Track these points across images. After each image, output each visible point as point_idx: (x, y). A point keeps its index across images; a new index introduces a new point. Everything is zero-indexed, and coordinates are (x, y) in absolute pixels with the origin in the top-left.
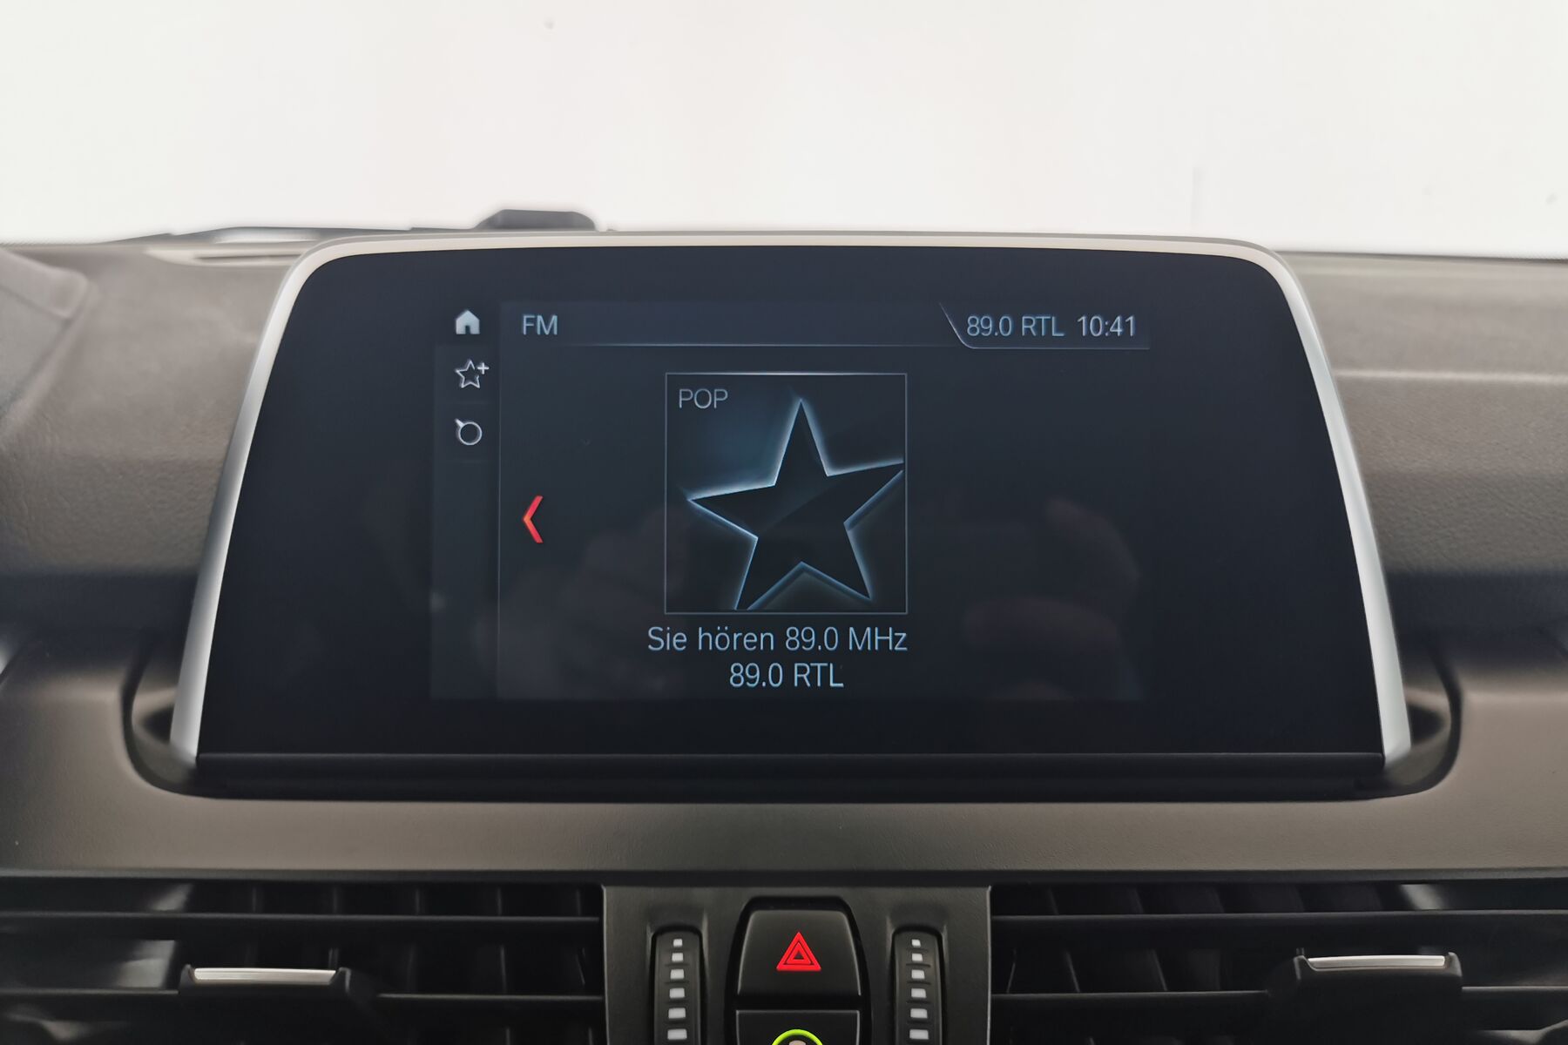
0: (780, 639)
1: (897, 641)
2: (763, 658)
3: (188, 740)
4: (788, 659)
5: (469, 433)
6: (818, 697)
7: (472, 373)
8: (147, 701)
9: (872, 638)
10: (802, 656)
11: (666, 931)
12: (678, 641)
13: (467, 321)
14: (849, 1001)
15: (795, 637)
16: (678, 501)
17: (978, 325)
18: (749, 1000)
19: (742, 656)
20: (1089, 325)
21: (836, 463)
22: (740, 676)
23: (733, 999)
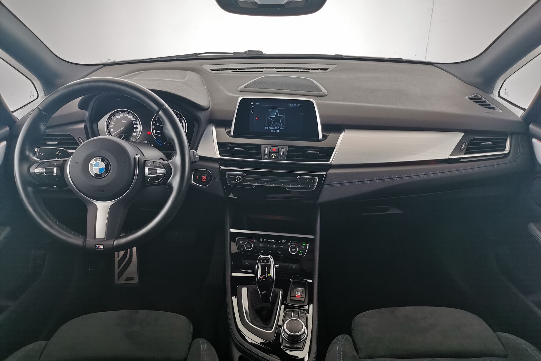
0: (275, 128)
1: (283, 129)
2: (273, 129)
3: (232, 133)
4: (275, 130)
5: (252, 112)
6: (277, 132)
7: (253, 107)
8: (227, 130)
9: (282, 128)
10: (276, 129)
11: (266, 148)
12: (267, 128)
13: (252, 103)
14: (277, 152)
15: (276, 128)
16: (268, 117)
17: (290, 105)
18: (271, 152)
19: (272, 129)
20: (299, 105)
21: (279, 115)
22: (272, 131)
23: (270, 152)
